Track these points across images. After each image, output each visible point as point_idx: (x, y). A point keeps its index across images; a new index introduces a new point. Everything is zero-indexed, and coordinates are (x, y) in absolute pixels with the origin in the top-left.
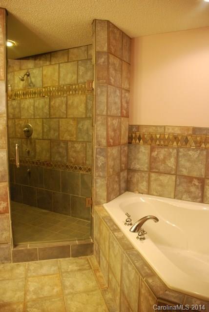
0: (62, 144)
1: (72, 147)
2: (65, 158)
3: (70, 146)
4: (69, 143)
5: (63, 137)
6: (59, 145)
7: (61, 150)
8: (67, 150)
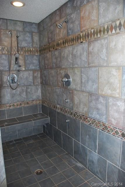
0: (101, 99)
1: (113, 104)
2: (104, 117)
3: (111, 104)
4: (111, 100)
5: (103, 91)
6: (97, 99)
7: (100, 106)
8: (107, 107)
